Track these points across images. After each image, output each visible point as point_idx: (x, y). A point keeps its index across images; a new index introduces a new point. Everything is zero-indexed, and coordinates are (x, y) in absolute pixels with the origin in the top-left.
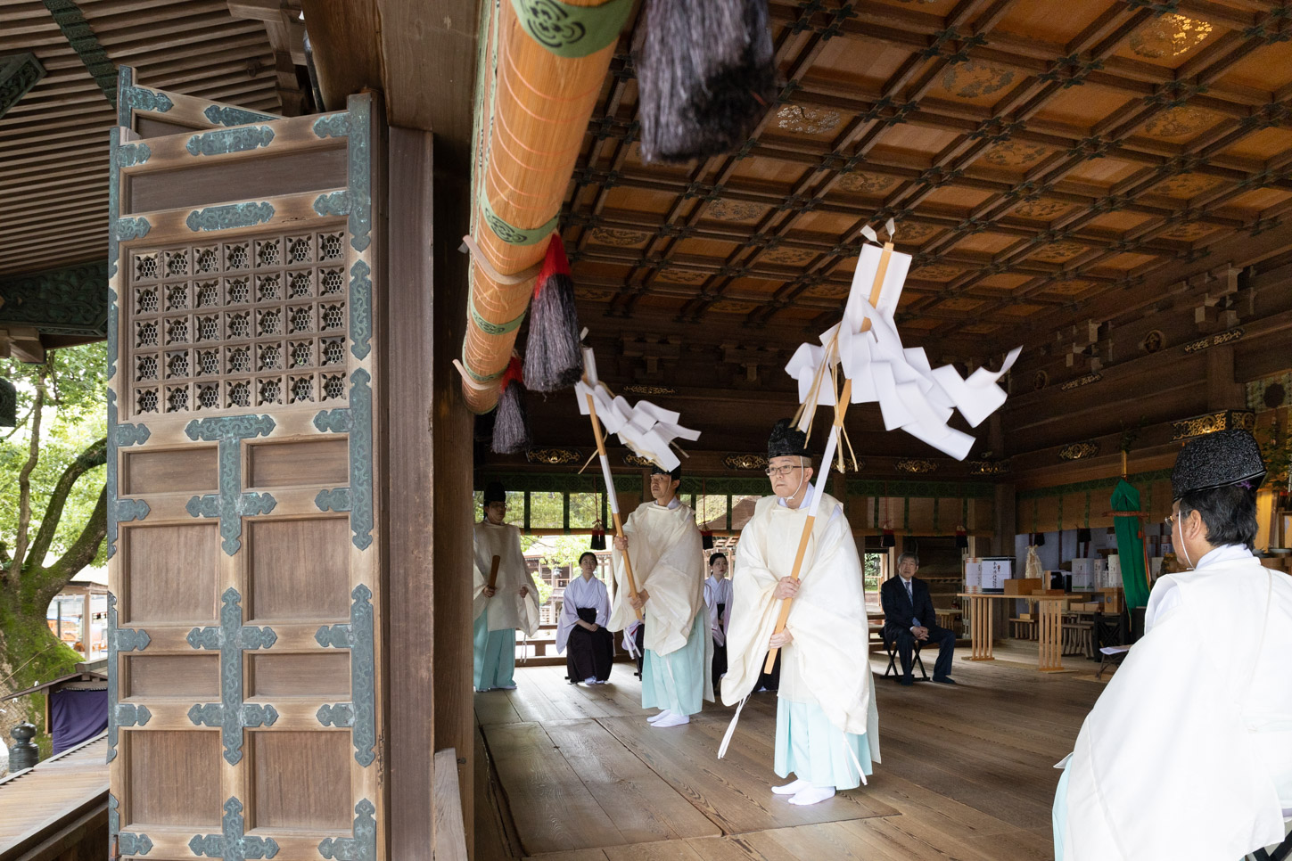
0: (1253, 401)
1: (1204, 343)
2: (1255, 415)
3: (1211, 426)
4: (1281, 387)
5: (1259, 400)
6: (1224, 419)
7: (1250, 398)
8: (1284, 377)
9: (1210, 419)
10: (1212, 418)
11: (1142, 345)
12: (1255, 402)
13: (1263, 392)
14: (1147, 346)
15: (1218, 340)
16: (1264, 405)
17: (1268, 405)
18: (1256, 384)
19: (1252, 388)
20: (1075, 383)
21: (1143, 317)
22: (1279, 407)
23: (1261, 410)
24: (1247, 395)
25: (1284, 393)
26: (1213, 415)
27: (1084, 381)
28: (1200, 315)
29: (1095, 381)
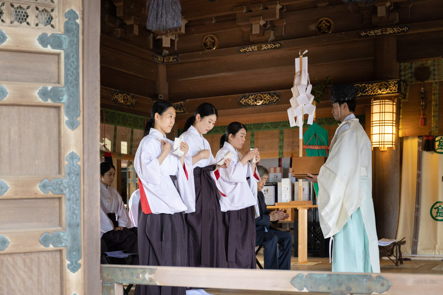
0: (405, 75)
1: (378, 32)
2: (407, 85)
3: (387, 89)
4: (428, 68)
5: (410, 75)
6: (397, 85)
7: (403, 73)
8: (430, 62)
9: (385, 84)
10: (387, 83)
11: (313, 27)
12: (407, 77)
13: (413, 70)
14: (319, 28)
15: (390, 31)
16: (414, 79)
17: (418, 79)
18: (408, 64)
19: (405, 67)
20: (255, 48)
21: (317, 7)
22: (426, 82)
23: (412, 82)
24: (400, 71)
25: (430, 73)
26: (388, 82)
27: (264, 47)
28: (381, 11)
29: (275, 48)
